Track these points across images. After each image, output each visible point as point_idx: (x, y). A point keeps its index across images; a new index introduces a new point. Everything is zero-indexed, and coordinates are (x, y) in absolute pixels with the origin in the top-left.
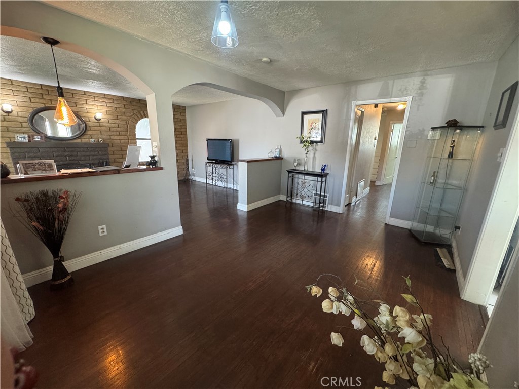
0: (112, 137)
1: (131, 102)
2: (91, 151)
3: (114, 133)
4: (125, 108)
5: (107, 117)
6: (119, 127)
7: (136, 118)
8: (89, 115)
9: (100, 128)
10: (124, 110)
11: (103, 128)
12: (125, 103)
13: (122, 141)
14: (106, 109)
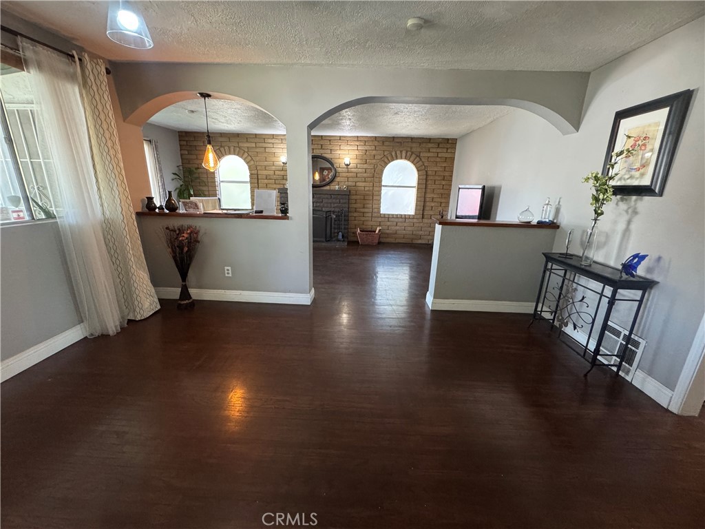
0: (358, 184)
1: (383, 142)
2: (334, 198)
3: (360, 179)
4: (375, 150)
5: (356, 161)
6: (365, 172)
7: (386, 160)
8: (340, 161)
9: (347, 174)
10: (374, 152)
11: (350, 175)
12: (376, 143)
13: (367, 189)
14: (357, 152)
